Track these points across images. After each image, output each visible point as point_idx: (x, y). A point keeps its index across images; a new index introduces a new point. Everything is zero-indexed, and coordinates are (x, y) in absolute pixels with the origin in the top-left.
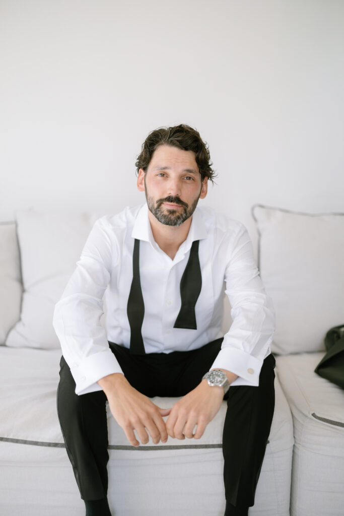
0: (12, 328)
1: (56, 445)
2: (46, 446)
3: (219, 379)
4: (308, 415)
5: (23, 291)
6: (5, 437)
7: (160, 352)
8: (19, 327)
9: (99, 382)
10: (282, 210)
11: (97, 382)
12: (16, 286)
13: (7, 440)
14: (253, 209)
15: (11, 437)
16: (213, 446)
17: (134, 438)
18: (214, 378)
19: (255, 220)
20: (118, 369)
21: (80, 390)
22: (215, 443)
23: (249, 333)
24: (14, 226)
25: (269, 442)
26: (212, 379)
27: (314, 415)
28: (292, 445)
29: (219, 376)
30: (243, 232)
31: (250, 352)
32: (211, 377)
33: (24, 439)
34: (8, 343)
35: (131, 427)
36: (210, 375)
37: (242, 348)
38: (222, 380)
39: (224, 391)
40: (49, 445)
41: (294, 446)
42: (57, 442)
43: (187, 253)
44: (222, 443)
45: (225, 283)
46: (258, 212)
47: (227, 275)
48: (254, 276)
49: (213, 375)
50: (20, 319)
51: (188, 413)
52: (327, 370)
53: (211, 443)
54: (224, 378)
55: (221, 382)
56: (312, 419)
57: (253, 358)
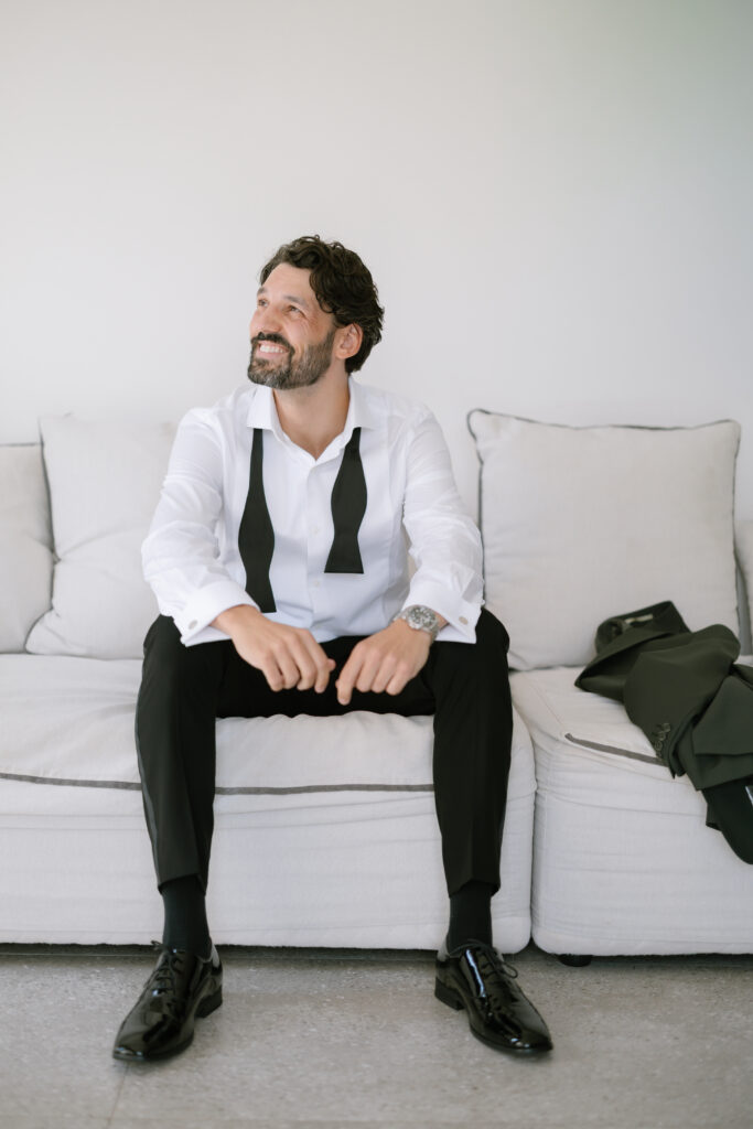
1: (126, 786)
2: (110, 787)
4: (560, 738)
5: (55, 561)
6: (41, 776)
8: (49, 619)
9: (219, 619)
10: (518, 418)
11: (214, 624)
12: (43, 551)
13: (43, 781)
14: (469, 417)
15: (50, 775)
19: (474, 436)
24: (38, 448)
26: (414, 618)
27: (568, 737)
28: (534, 793)
33: (73, 778)
34: (29, 647)
40: (117, 785)
42: (129, 780)
46: (477, 420)
49: (416, 613)
50: (51, 608)
52: (599, 680)
56: (567, 744)
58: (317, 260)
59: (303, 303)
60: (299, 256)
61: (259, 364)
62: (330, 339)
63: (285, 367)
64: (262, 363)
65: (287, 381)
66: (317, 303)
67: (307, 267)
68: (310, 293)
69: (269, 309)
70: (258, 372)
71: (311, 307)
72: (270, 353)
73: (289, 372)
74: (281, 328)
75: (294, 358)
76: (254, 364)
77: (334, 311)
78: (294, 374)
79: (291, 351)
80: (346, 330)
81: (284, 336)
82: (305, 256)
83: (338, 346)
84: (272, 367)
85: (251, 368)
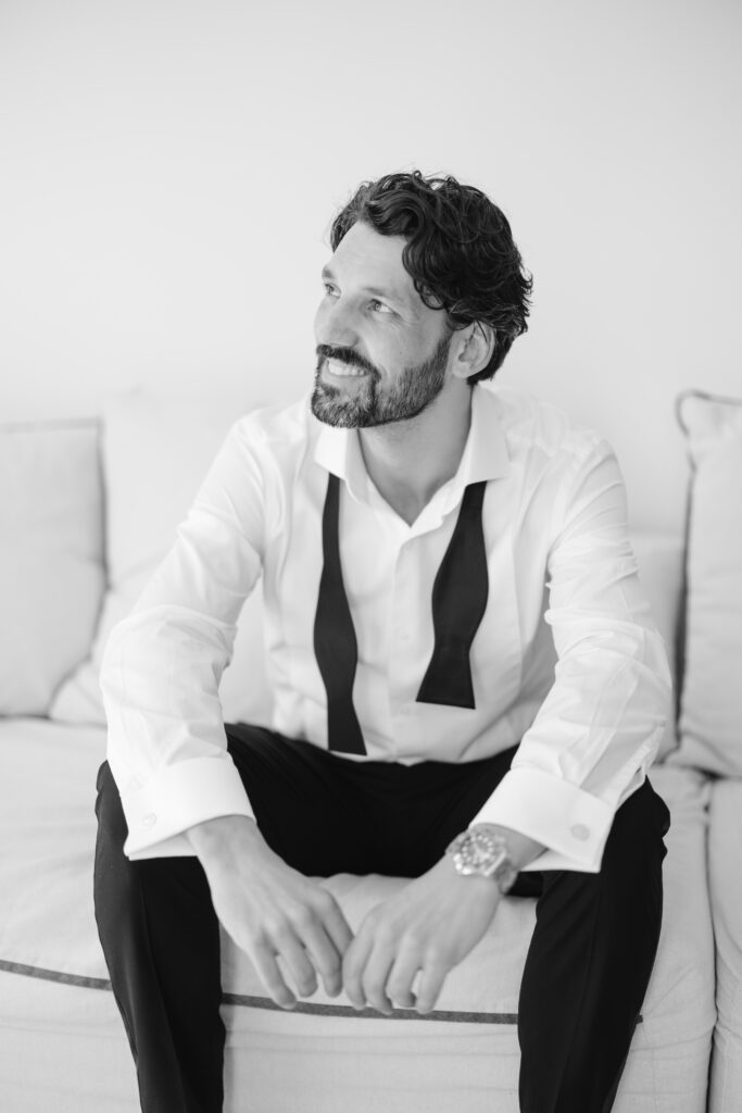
0: (68, 675)
3: (485, 856)
5: (107, 587)
7: (391, 760)
8: (85, 676)
11: (183, 835)
12: (91, 573)
14: (679, 403)
16: (495, 1019)
17: (278, 979)
18: (471, 853)
19: (684, 429)
20: (240, 804)
21: (136, 847)
22: (501, 1009)
23: (582, 731)
24: (96, 431)
25: (641, 1021)
26: (465, 855)
28: (712, 1027)
29: (483, 846)
30: (599, 459)
31: (580, 781)
32: (465, 849)
34: (55, 713)
35: (268, 948)
36: (462, 845)
37: (558, 771)
38: (493, 859)
39: (500, 887)
41: (715, 1028)
43: (451, 513)
44: (517, 1012)
45: (547, 592)
46: (692, 409)
47: (552, 571)
48: (621, 575)
49: (470, 845)
50: (88, 658)
51: (396, 938)
53: (489, 1010)
54: (496, 854)
55: (488, 863)
57: (587, 797)
58: (414, 222)
59: (394, 295)
60: (386, 216)
61: (327, 393)
62: (443, 350)
63: (365, 402)
64: (332, 392)
65: (372, 419)
66: (417, 294)
67: (399, 233)
68: (404, 279)
69: (340, 304)
70: (326, 405)
71: (407, 301)
72: (342, 377)
73: (373, 408)
74: (357, 340)
75: (379, 386)
76: (321, 392)
77: (446, 306)
78: (383, 410)
79: (376, 375)
80: (468, 331)
81: (362, 353)
82: (394, 216)
83: (456, 358)
84: (344, 399)
85: (315, 398)
